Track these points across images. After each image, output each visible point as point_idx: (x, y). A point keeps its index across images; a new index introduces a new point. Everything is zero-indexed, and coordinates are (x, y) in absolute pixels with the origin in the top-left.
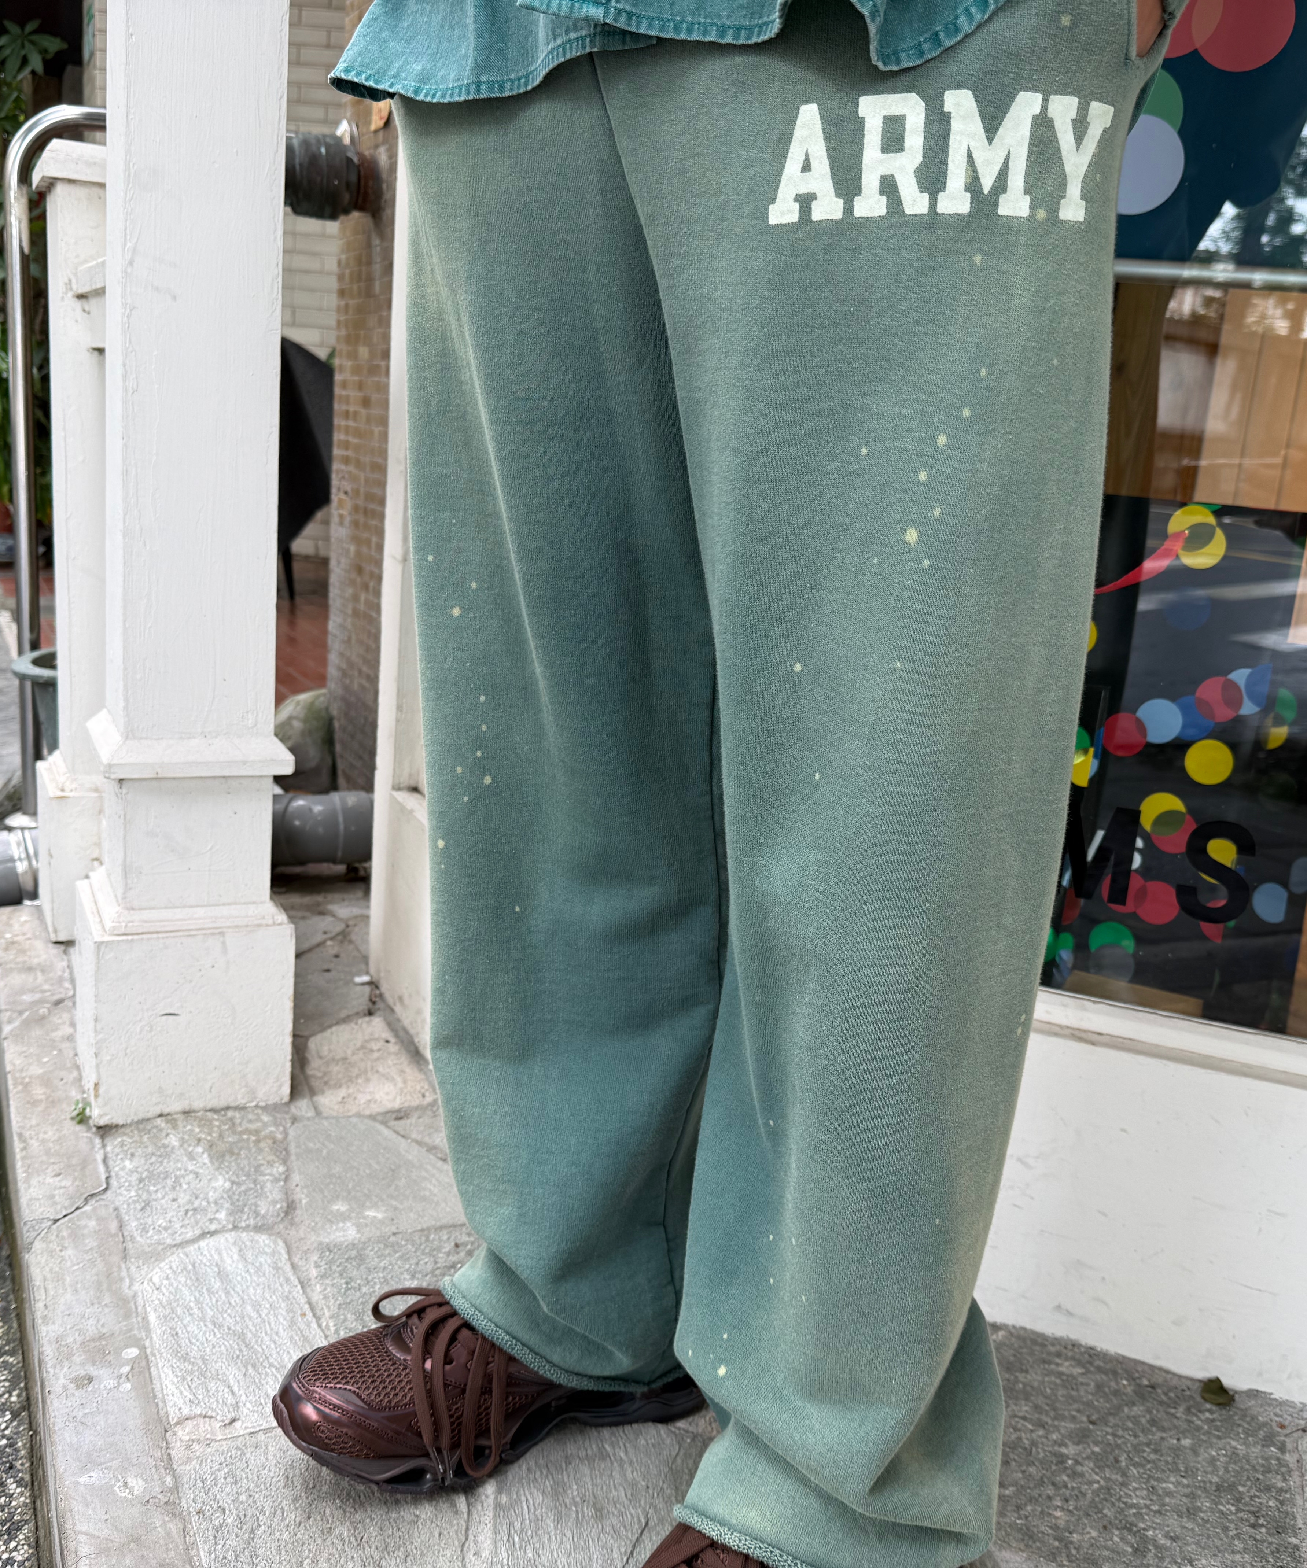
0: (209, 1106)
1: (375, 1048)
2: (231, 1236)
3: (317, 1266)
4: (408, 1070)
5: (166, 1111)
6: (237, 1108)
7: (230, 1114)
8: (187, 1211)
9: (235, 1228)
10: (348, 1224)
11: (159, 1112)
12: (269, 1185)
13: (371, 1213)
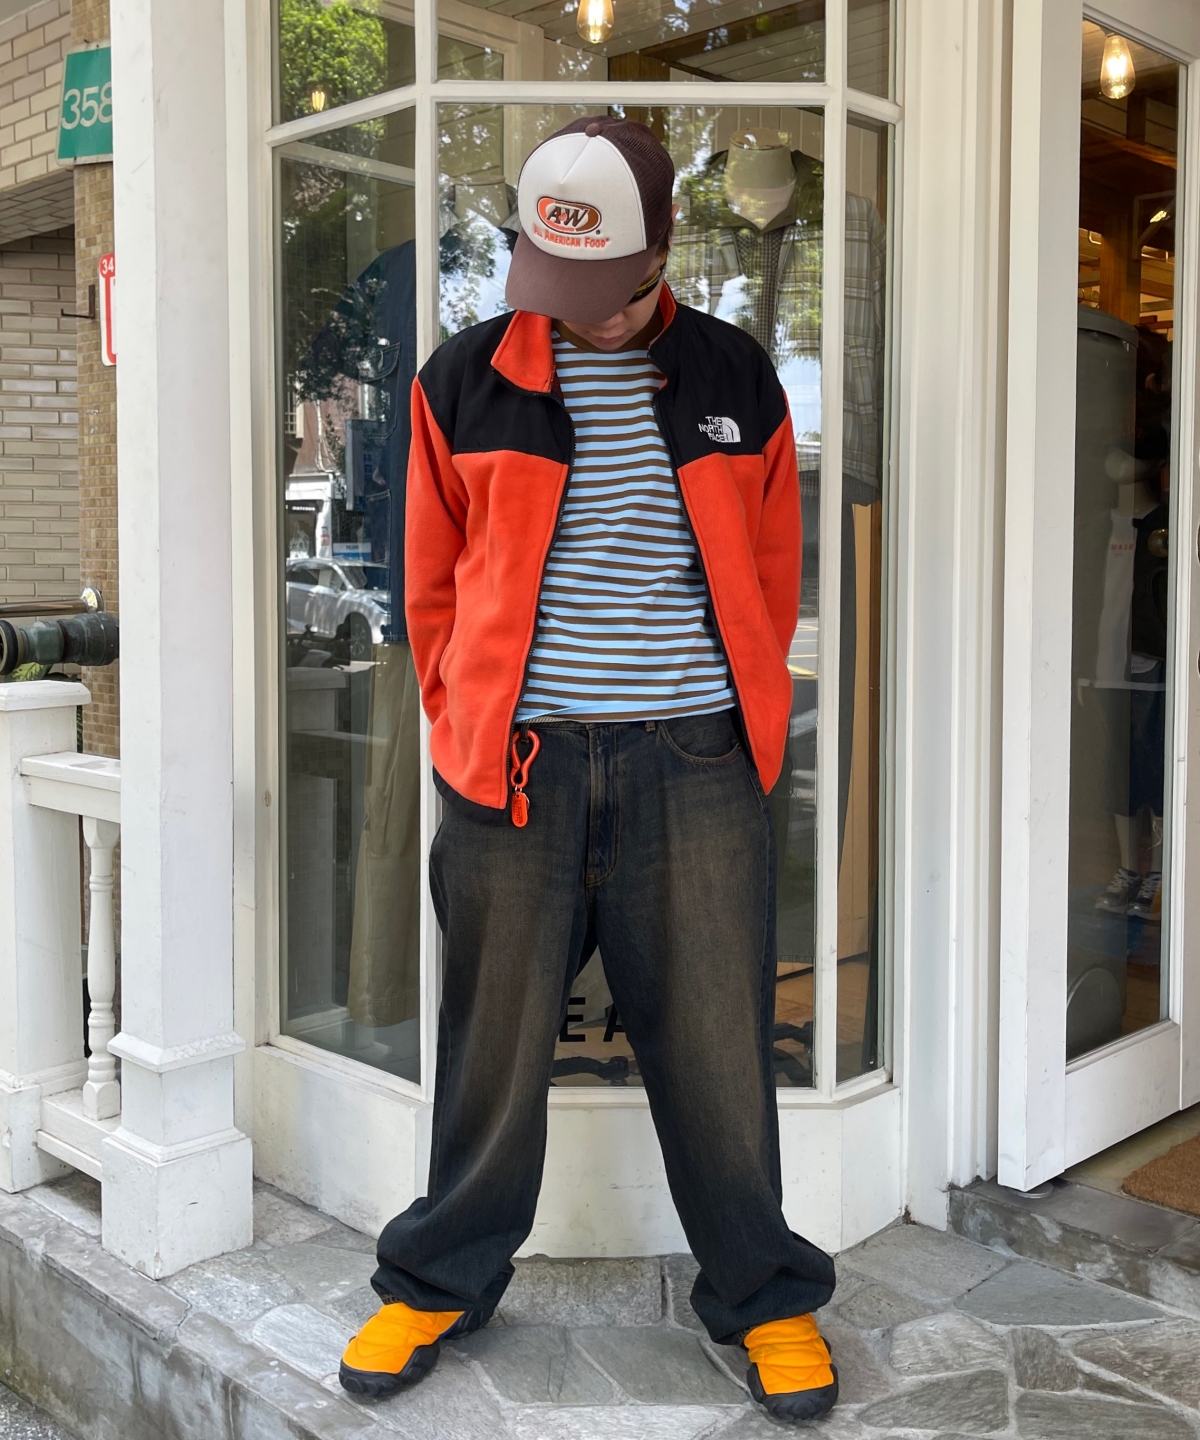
0: (213, 1255)
1: (277, 1208)
2: (279, 1308)
3: (335, 1309)
4: (305, 1214)
5: (192, 1263)
6: (228, 1253)
7: (226, 1257)
8: (247, 1304)
9: (279, 1304)
10: (335, 1290)
11: (187, 1263)
12: (279, 1284)
13: (343, 1283)
